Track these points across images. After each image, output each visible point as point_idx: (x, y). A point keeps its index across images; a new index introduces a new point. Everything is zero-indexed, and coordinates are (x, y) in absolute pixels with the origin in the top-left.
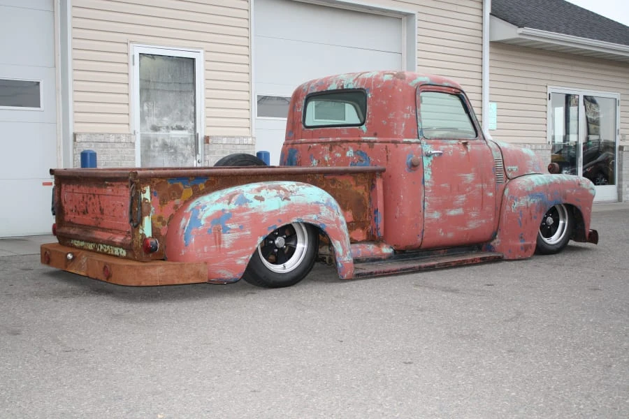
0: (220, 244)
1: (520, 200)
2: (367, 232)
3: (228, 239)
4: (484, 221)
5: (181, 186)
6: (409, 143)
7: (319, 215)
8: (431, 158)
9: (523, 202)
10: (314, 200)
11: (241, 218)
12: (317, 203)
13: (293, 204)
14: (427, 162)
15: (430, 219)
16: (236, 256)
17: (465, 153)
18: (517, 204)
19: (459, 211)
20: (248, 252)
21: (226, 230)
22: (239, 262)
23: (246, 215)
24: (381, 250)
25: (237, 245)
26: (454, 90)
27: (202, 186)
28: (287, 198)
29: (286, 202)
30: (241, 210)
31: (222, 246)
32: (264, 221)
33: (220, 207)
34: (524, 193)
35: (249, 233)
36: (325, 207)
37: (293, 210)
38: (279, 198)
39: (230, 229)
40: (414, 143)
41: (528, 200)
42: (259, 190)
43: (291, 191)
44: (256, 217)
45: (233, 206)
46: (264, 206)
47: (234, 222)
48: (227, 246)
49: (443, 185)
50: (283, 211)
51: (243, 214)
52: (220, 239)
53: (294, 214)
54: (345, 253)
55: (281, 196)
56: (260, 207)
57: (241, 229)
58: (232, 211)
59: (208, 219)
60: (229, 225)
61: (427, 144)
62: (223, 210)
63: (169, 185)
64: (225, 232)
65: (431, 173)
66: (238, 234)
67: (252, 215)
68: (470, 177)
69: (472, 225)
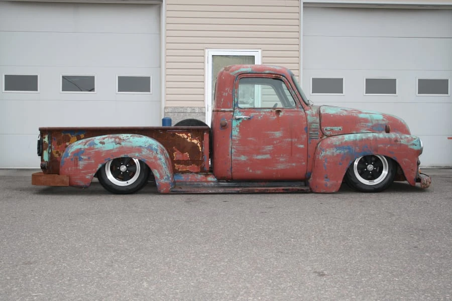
0: (77, 166)
1: (326, 151)
2: (201, 167)
3: (81, 164)
4: (294, 164)
5: (70, 135)
6: (224, 111)
7: (140, 154)
8: (240, 121)
9: (329, 152)
10: (138, 145)
11: (90, 153)
12: (140, 146)
13: (122, 147)
14: (235, 123)
15: (237, 160)
16: (86, 174)
17: (275, 117)
18: (323, 154)
19: (268, 156)
20: (93, 172)
21: (81, 159)
22: (87, 177)
23: (92, 152)
24: (206, 179)
25: (86, 167)
26: (274, 75)
27: (82, 136)
28: (120, 144)
29: (118, 145)
30: (90, 149)
31: (78, 168)
32: (103, 155)
33: (79, 147)
34: (332, 146)
35: (93, 161)
36: (146, 150)
37: (122, 150)
38: (114, 143)
39: (82, 159)
40: (227, 111)
41: (334, 151)
42: (104, 139)
43: (124, 140)
44: (98, 153)
45: (86, 147)
46: (104, 147)
47: (85, 155)
48: (80, 168)
49: (250, 139)
50: (116, 150)
51: (91, 151)
52: (77, 164)
53: (122, 153)
54: (162, 177)
55: (115, 142)
56: (101, 147)
57: (89, 159)
58: (85, 149)
59: (72, 153)
60: (82, 157)
61: (240, 112)
62: (81, 149)
63: (63, 135)
64: (80, 160)
65: (238, 130)
66: (87, 161)
67: (96, 152)
68: (278, 134)
69: (281, 167)
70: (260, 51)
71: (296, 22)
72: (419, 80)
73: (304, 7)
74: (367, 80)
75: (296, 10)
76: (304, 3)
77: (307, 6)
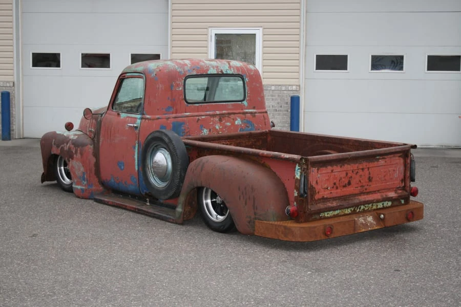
70: (261, 29)
72: (429, 57)
74: (373, 57)
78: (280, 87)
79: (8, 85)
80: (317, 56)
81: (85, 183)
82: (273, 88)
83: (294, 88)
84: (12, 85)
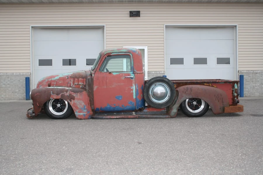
70: (147, 47)
71: (162, 34)
72: (217, 58)
73: (166, 27)
74: (194, 59)
75: (162, 29)
76: (166, 26)
77: (167, 27)
78: (156, 72)
79: (28, 74)
80: (171, 58)
81: (86, 111)
82: (153, 72)
83: (163, 72)
84: (30, 74)
